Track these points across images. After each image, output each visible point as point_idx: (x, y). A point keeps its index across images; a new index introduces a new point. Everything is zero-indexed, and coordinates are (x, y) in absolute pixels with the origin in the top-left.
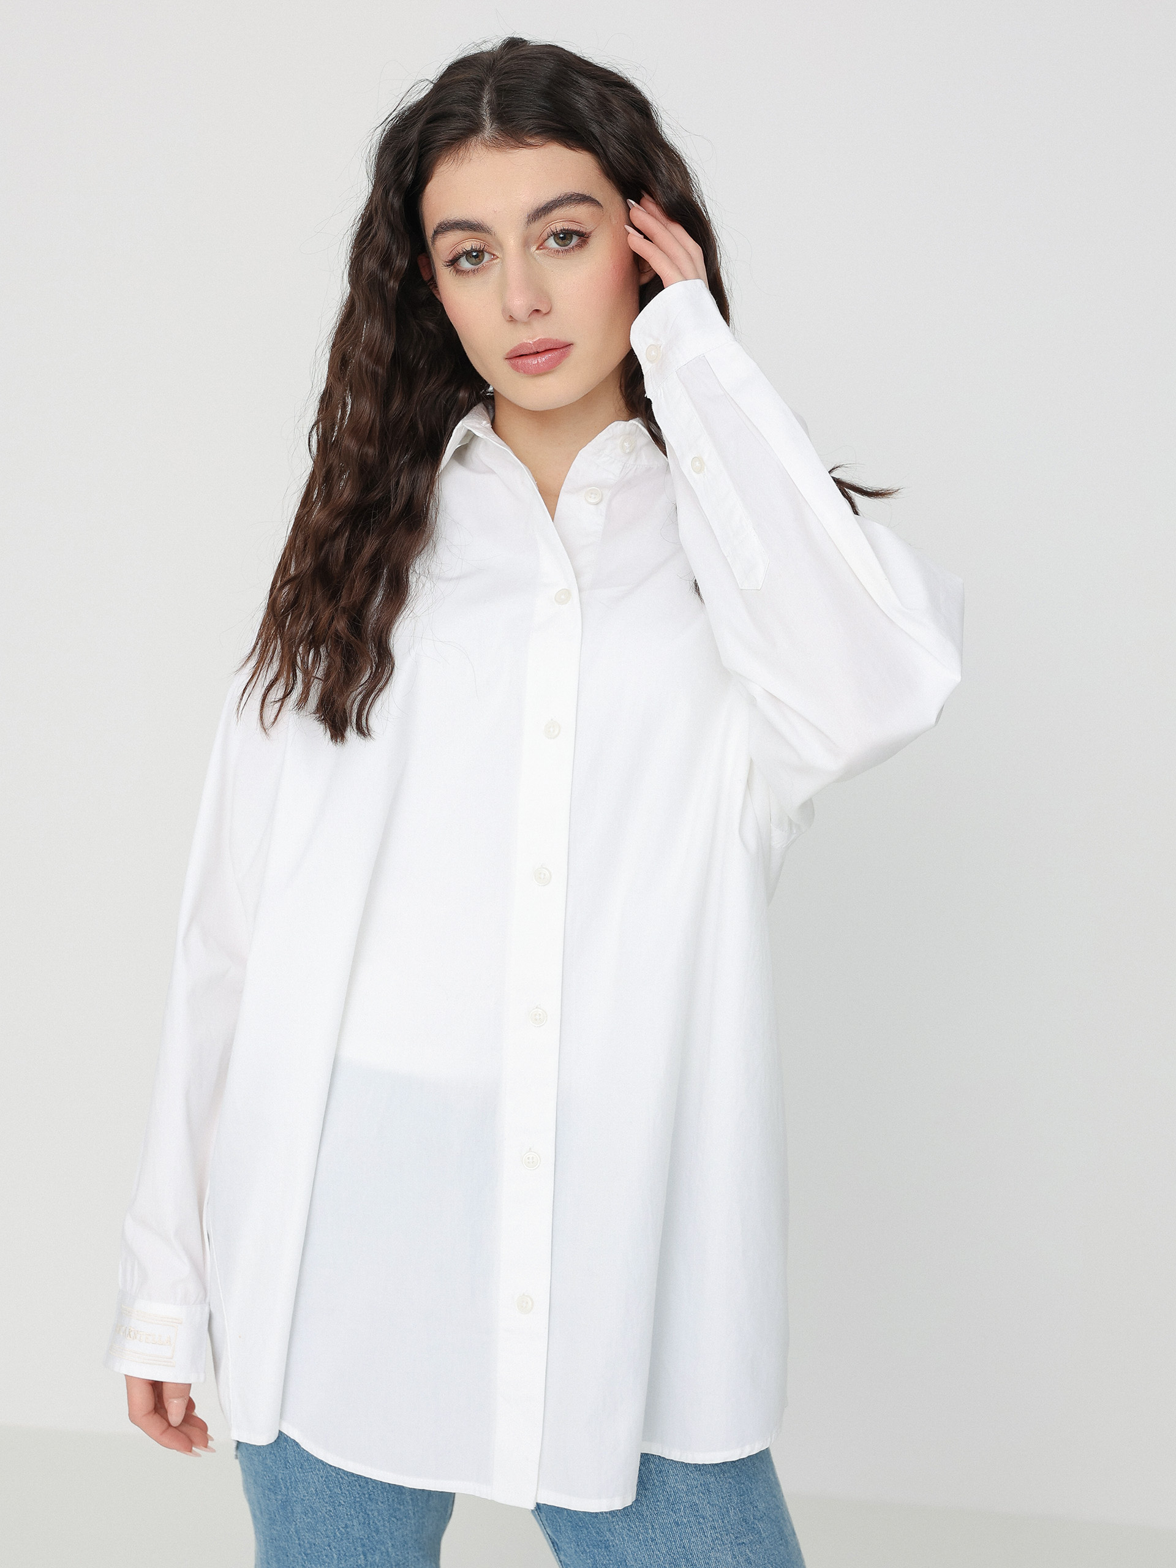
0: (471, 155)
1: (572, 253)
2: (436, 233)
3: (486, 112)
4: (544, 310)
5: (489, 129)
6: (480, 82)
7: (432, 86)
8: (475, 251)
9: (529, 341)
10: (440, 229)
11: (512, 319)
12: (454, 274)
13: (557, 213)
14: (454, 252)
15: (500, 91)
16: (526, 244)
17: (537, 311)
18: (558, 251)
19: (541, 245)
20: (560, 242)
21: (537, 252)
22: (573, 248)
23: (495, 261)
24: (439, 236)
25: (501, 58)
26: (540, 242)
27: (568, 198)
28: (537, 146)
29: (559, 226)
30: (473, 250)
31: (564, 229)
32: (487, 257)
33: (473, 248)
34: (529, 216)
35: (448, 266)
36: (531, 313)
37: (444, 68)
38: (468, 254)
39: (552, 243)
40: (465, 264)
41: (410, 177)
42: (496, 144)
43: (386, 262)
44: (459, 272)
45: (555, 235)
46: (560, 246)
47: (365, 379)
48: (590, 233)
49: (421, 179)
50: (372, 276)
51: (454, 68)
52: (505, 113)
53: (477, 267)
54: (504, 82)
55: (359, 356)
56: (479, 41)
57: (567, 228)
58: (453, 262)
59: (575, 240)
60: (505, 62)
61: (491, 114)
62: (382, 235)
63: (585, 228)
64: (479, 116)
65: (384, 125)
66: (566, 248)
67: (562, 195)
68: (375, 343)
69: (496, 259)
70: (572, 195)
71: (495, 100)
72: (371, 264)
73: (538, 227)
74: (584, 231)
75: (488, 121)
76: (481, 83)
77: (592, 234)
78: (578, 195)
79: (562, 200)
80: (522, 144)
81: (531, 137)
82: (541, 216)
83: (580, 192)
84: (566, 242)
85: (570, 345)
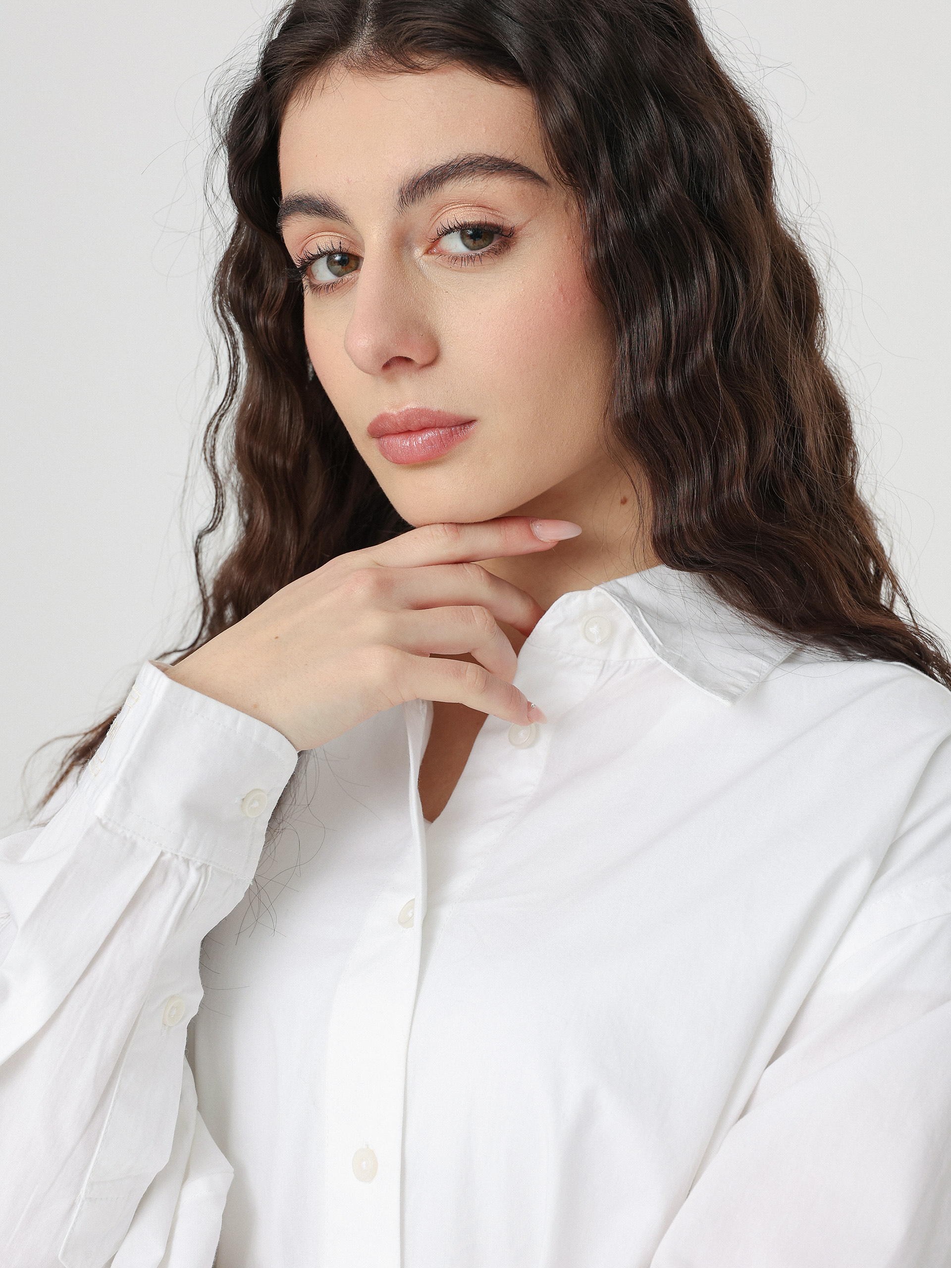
1: (477, 263)
8: (340, 253)
10: (282, 212)
12: (310, 290)
13: (454, 189)
14: (304, 254)
16: (401, 242)
17: (404, 359)
18: (470, 258)
19: (435, 246)
20: (470, 242)
21: (426, 257)
24: (282, 224)
26: (432, 240)
27: (471, 164)
28: (427, 68)
29: (461, 215)
30: (334, 252)
34: (401, 191)
36: (389, 361)
38: (328, 257)
39: (455, 244)
40: (324, 274)
42: (367, 66)
44: (313, 287)
45: (458, 230)
46: (470, 249)
48: (518, 229)
57: (477, 219)
58: (304, 269)
59: (494, 242)
63: (512, 218)
66: (481, 252)
67: (462, 157)
70: (480, 159)
73: (421, 212)
77: (523, 231)
78: (491, 159)
79: (458, 167)
80: (405, 64)
81: (419, 53)
82: (423, 193)
83: (498, 155)
84: (480, 242)
85: (470, 422)
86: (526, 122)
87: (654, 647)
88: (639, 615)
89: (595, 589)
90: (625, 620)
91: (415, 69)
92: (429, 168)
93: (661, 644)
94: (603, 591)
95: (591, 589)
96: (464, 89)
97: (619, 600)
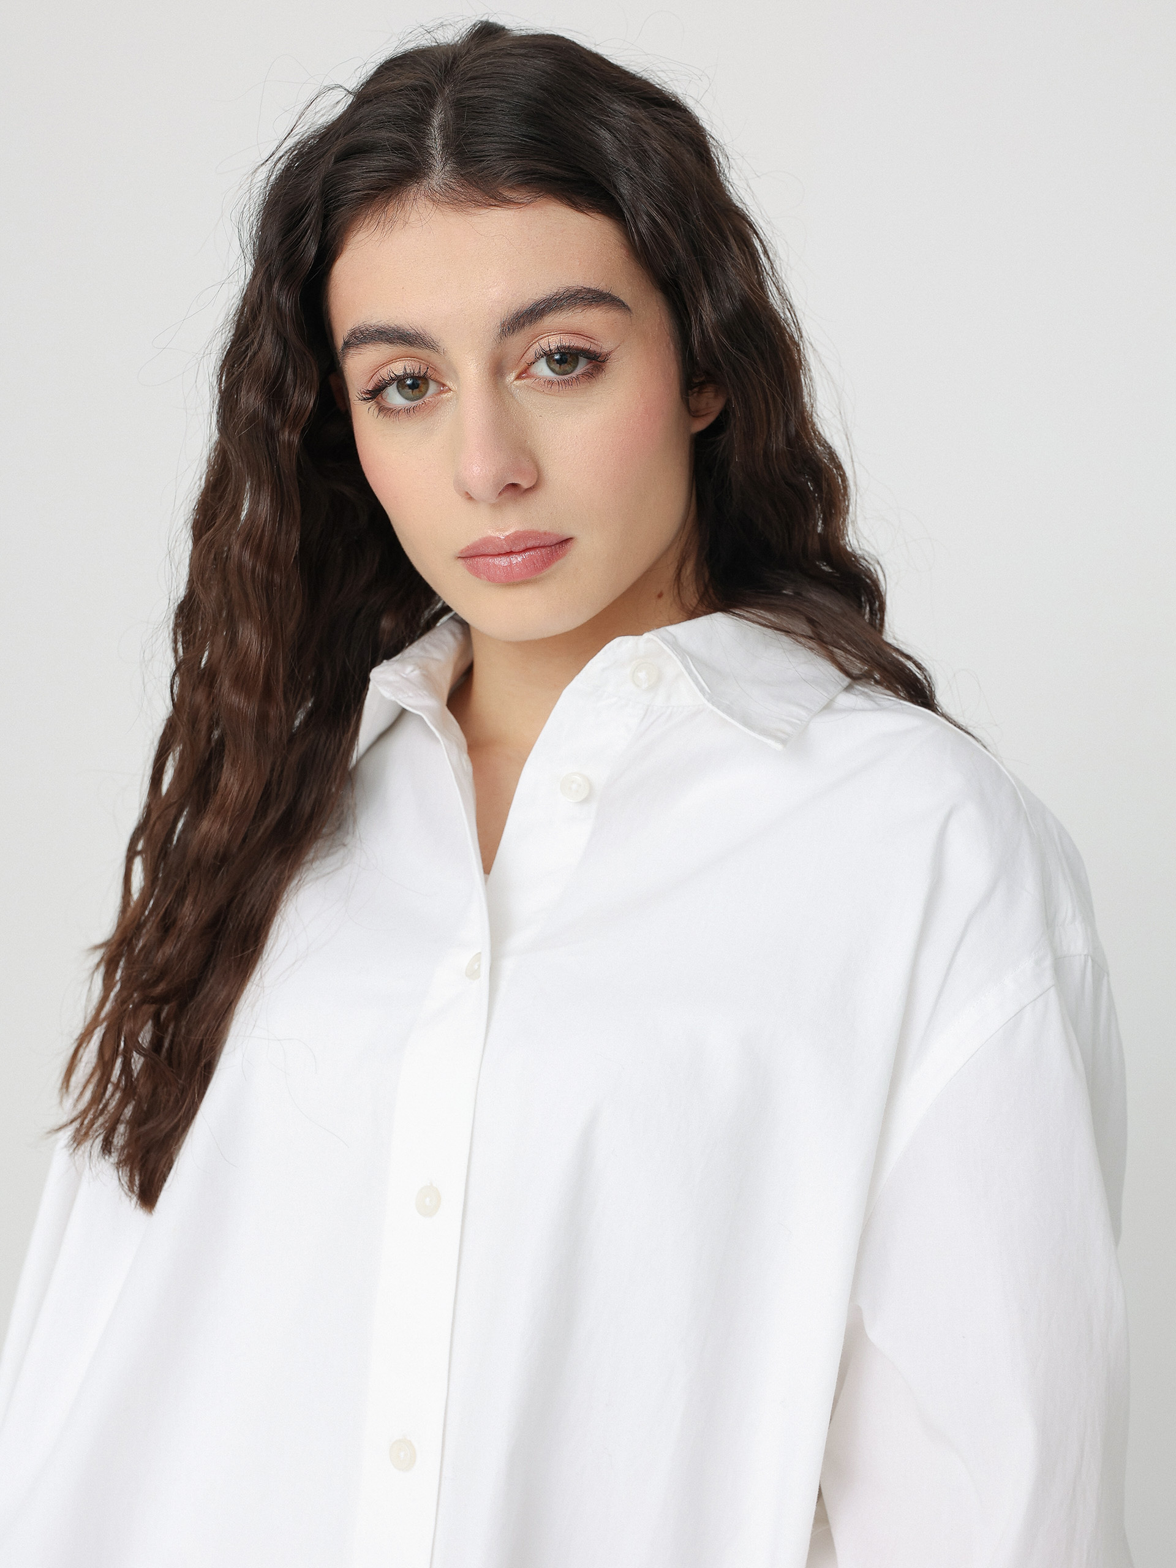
0: (407, 215)
1: (574, 387)
2: (347, 345)
3: (435, 142)
4: (525, 484)
5: (440, 172)
6: (428, 91)
7: (350, 99)
8: (412, 377)
9: (497, 534)
10: (353, 340)
11: (469, 497)
12: (376, 413)
14: (375, 379)
15: (462, 109)
16: (497, 370)
17: (514, 486)
18: (551, 382)
19: (525, 371)
20: (557, 367)
21: (517, 383)
22: (577, 378)
23: (444, 396)
24: (352, 351)
25: (468, 52)
26: (523, 365)
27: (571, 296)
28: (520, 203)
29: (553, 342)
30: (406, 376)
31: (564, 347)
32: (433, 388)
33: (408, 371)
34: (503, 325)
35: (365, 399)
36: (503, 490)
37: (370, 69)
38: (399, 381)
39: (542, 369)
40: (394, 398)
41: (313, 250)
42: (455, 201)
43: (275, 395)
44: (384, 410)
45: (548, 355)
46: (557, 374)
47: (250, 590)
48: (609, 353)
49: (328, 255)
50: (253, 419)
51: (387, 69)
52: (466, 144)
53: (414, 404)
54: (467, 94)
55: (238, 552)
56: (431, 24)
57: (567, 344)
58: (376, 393)
59: (582, 366)
60: (474, 60)
61: (444, 146)
62: (268, 349)
63: (605, 345)
64: (424, 150)
65: (270, 164)
66: (566, 377)
67: (561, 290)
68: (263, 531)
69: (446, 392)
70: (579, 292)
71: (451, 123)
72: (251, 400)
73: (517, 341)
74: (598, 350)
75: (438, 158)
76: (428, 94)
77: (612, 356)
78: (589, 291)
79: (559, 299)
80: (496, 199)
81: (512, 188)
82: (523, 325)
83: (593, 287)
84: (567, 367)
85: (567, 540)
86: (611, 252)
87: (704, 695)
88: (688, 663)
89: (646, 635)
90: (674, 666)
91: (506, 202)
92: (531, 302)
93: (709, 691)
94: (655, 638)
95: (642, 635)
96: (556, 223)
97: (669, 646)
